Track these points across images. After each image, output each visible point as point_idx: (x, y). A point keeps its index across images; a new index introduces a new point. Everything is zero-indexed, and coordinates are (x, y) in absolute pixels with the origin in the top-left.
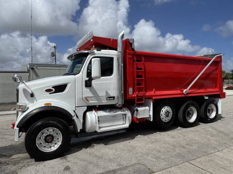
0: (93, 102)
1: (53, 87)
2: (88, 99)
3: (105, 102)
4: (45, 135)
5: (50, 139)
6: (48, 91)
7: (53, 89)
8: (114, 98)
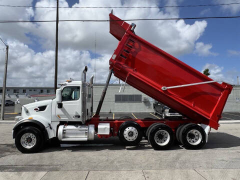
1: (38, 108)
2: (60, 116)
4: (27, 137)
5: (29, 140)
8: (79, 117)
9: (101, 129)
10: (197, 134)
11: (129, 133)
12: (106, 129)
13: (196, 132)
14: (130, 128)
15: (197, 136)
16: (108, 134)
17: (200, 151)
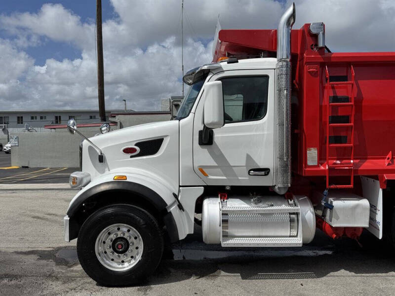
0: (217, 178)
1: (136, 145)
2: (205, 170)
3: (245, 180)
4: (113, 236)
5: (121, 247)
6: (127, 151)
7: (137, 148)
8: (266, 171)
9: (344, 209)
12: (358, 210)
16: (366, 225)
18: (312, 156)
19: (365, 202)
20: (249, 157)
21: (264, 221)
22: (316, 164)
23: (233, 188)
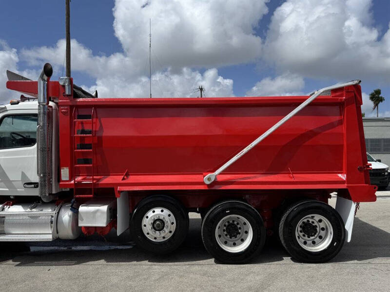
3: (22, 191)
8: (36, 185)
9: (87, 213)
10: (322, 225)
11: (155, 221)
12: (98, 214)
13: (320, 221)
14: (158, 211)
15: (323, 229)
16: (104, 225)
17: (327, 267)
18: (65, 173)
19: (104, 208)
20: (23, 174)
21: (33, 223)
22: (68, 179)
23: (16, 197)
